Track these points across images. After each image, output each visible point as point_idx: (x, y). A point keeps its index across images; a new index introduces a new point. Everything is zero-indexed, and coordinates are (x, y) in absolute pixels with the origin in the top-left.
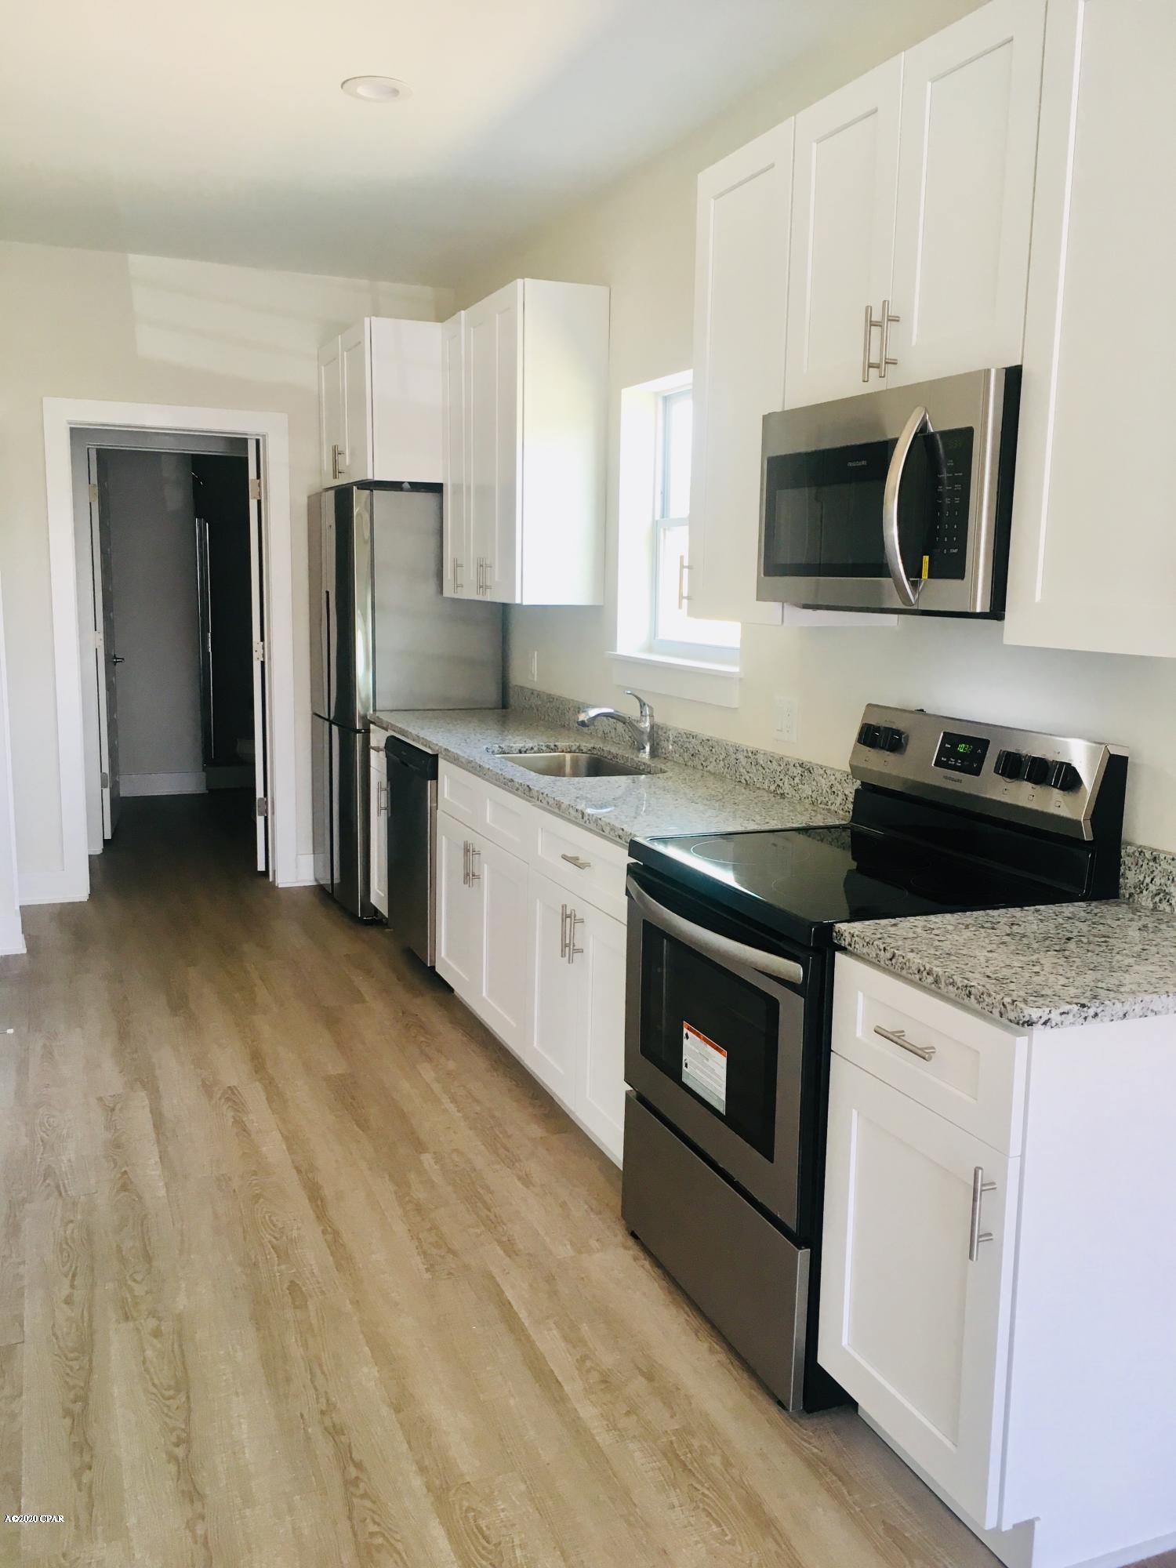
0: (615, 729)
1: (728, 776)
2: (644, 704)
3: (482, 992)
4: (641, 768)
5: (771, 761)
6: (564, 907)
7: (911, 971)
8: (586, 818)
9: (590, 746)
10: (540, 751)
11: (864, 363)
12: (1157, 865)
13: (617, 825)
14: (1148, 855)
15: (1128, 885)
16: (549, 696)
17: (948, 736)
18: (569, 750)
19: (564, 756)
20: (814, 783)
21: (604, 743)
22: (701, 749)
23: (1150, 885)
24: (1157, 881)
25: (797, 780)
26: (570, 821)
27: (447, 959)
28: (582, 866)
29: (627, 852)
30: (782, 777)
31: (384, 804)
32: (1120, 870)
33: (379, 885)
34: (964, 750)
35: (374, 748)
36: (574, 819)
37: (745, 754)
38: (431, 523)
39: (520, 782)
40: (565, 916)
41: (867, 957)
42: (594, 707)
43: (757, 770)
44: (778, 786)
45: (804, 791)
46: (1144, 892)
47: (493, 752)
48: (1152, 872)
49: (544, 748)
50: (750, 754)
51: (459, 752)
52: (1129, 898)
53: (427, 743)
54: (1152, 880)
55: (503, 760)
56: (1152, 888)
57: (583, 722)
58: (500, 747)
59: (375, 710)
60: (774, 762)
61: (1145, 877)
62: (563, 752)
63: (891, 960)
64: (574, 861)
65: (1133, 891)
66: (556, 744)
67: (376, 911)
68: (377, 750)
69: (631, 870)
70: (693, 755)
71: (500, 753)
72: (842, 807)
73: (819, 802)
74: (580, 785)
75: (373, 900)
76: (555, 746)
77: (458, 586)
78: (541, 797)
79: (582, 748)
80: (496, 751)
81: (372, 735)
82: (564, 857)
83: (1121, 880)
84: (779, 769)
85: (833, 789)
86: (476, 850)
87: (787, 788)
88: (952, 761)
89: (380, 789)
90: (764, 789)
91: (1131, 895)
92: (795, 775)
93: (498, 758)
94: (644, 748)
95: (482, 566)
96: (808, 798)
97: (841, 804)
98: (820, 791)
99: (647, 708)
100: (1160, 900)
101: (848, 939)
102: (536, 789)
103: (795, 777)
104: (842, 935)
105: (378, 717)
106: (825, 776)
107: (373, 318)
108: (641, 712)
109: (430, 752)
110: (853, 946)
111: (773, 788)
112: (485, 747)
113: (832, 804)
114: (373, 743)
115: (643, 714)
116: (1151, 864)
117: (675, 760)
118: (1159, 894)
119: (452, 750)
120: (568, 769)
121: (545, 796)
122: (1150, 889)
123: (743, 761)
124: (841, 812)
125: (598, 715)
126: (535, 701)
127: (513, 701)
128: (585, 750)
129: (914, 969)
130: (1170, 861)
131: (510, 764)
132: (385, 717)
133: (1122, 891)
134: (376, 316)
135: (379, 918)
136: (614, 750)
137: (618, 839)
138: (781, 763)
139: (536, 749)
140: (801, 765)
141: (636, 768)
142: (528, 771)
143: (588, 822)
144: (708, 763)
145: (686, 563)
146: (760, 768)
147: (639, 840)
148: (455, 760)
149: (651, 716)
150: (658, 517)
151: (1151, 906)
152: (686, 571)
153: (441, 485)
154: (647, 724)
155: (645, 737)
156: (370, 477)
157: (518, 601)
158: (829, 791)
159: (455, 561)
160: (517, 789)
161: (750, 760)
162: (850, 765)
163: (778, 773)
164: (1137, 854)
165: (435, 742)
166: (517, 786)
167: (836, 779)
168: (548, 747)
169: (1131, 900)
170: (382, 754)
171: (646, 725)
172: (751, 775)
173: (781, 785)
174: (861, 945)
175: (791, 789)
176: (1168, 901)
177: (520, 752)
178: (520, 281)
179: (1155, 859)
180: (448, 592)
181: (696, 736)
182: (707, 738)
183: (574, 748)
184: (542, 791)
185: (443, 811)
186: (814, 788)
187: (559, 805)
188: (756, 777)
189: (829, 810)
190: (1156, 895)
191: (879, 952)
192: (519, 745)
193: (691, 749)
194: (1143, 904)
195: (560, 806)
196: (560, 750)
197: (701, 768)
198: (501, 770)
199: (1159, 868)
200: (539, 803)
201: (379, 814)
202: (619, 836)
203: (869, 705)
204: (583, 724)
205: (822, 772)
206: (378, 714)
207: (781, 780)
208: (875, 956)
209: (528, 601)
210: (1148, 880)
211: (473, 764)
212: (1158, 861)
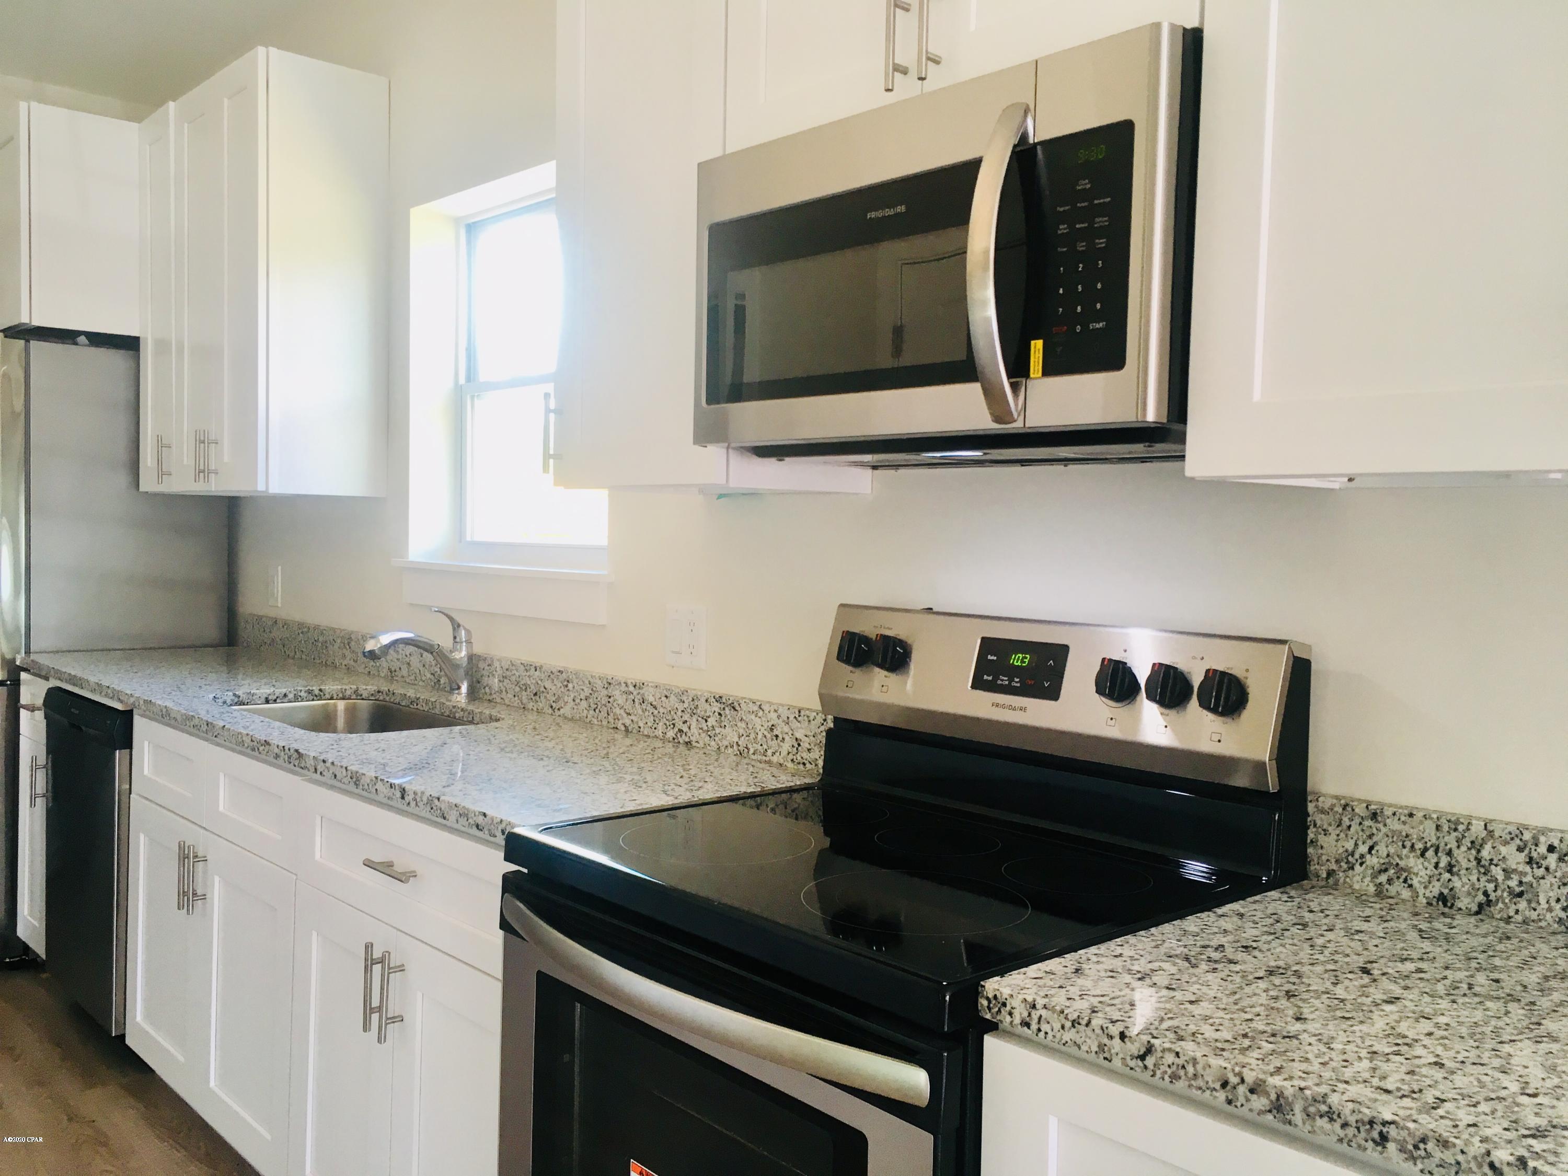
0: (409, 664)
1: (595, 721)
2: (459, 626)
3: (207, 1081)
4: (457, 715)
5: (666, 697)
6: (369, 947)
7: (1200, 1083)
8: (409, 798)
9: (372, 688)
10: (297, 698)
11: (887, 65)
12: (1381, 826)
13: (472, 807)
14: (1360, 810)
15: (1324, 858)
16: (301, 625)
17: (988, 645)
18: (341, 695)
19: (335, 706)
20: (743, 725)
21: (392, 683)
22: (548, 684)
23: (1368, 856)
24: (1382, 849)
25: (712, 721)
26: (380, 804)
27: (148, 1028)
28: (403, 878)
29: (502, 855)
30: (686, 717)
31: (41, 787)
32: (1307, 835)
33: (31, 907)
34: (1023, 662)
35: (25, 707)
36: (385, 801)
37: (623, 688)
38: (123, 393)
39: (281, 744)
40: (369, 963)
41: (1073, 1050)
42: (386, 632)
43: (644, 711)
44: (681, 731)
45: (724, 737)
46: (1357, 867)
47: (225, 702)
48: (1371, 836)
49: (303, 694)
50: (631, 688)
51: (169, 704)
52: (1327, 878)
53: (116, 695)
54: (1371, 849)
55: (245, 713)
56: (1373, 861)
57: (372, 653)
58: (235, 695)
59: (28, 652)
60: (672, 698)
61: (1356, 845)
62: (332, 698)
63: (1142, 1058)
64: (385, 868)
65: (1334, 866)
66: (323, 687)
67: (26, 948)
68: (32, 709)
69: (510, 884)
70: (535, 694)
71: (236, 704)
72: (791, 756)
73: (752, 751)
74: (383, 745)
75: (21, 932)
76: (320, 690)
77: (162, 474)
78: (321, 767)
79: (361, 691)
80: (229, 702)
81: (23, 690)
82: (369, 864)
83: (1310, 850)
84: (681, 708)
85: (775, 732)
86: (200, 854)
87: (694, 733)
88: (1004, 680)
89: (33, 769)
90: (656, 737)
91: (1330, 873)
92: (708, 714)
93: (238, 711)
94: (459, 688)
95: (203, 441)
96: (732, 747)
97: (789, 753)
98: (752, 736)
99: (463, 632)
100: (1390, 881)
101: (1020, 1012)
102: (312, 754)
103: (709, 717)
104: (1004, 1005)
105: (33, 661)
106: (760, 714)
107: (34, 104)
108: (455, 638)
109: (119, 707)
110: (1034, 1026)
111: (671, 734)
112: (211, 696)
113: (774, 754)
114: (25, 697)
115: (458, 640)
116: (1368, 823)
117: (507, 702)
118: (1386, 870)
119: (159, 702)
120: (341, 722)
121: (328, 764)
122: (1368, 863)
123: (621, 700)
124: (790, 765)
125: (395, 643)
126: (276, 634)
127: (246, 632)
128: (365, 695)
129: (1210, 1077)
130: (1403, 818)
131: (257, 719)
132: (44, 660)
133: (1312, 868)
134: (39, 102)
135: (31, 957)
136: (411, 693)
137: (474, 831)
138: (684, 698)
139: (291, 696)
140: (719, 699)
141: (449, 716)
142: (290, 729)
143: (413, 804)
144: (561, 703)
145: (552, 406)
146: (649, 708)
147: (518, 830)
148: (165, 717)
149: (469, 642)
150: (462, 381)
151: (1372, 889)
152: (552, 416)
153: (137, 339)
154: (463, 653)
155: (461, 672)
156: (25, 319)
157: (261, 487)
158: (769, 736)
159: (159, 439)
160: (277, 756)
161: (632, 697)
162: (821, 696)
163: (679, 713)
164: (1339, 809)
165: (129, 692)
166: (276, 750)
167: (779, 717)
168: (310, 692)
169: (1331, 881)
170: (40, 715)
171: (461, 654)
172: (633, 717)
173: (685, 729)
174: (1057, 1026)
175: (703, 735)
176: (1405, 881)
177: (267, 701)
178: (261, 50)
179: (1374, 816)
180: (148, 484)
181: (541, 667)
182: (559, 669)
183: (348, 693)
184: (322, 758)
185: (140, 796)
186: (741, 731)
187: (356, 779)
188: (642, 719)
189: (769, 762)
190: (1380, 872)
191: (1105, 1040)
192: (265, 691)
193: (532, 687)
194: (1356, 886)
195: (358, 780)
196: (327, 696)
197: (550, 711)
198: (245, 728)
199: (1384, 830)
200: (318, 776)
201: (32, 804)
202: (477, 826)
203: (842, 605)
204: (372, 655)
205: (756, 708)
206: (32, 657)
207: (685, 722)
208: (1095, 1048)
209: (277, 486)
210: (1363, 849)
211: (196, 722)
212: (1379, 819)
